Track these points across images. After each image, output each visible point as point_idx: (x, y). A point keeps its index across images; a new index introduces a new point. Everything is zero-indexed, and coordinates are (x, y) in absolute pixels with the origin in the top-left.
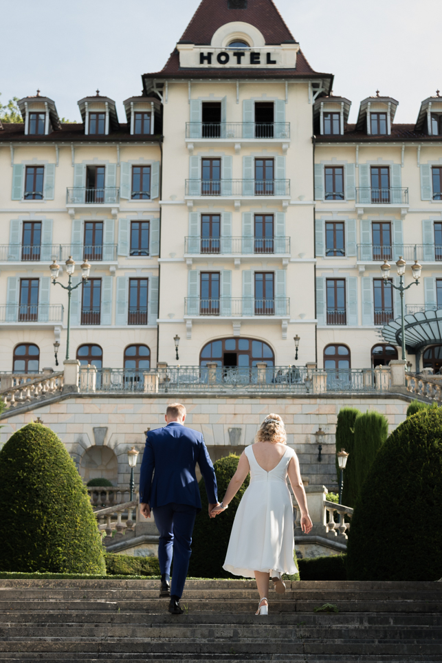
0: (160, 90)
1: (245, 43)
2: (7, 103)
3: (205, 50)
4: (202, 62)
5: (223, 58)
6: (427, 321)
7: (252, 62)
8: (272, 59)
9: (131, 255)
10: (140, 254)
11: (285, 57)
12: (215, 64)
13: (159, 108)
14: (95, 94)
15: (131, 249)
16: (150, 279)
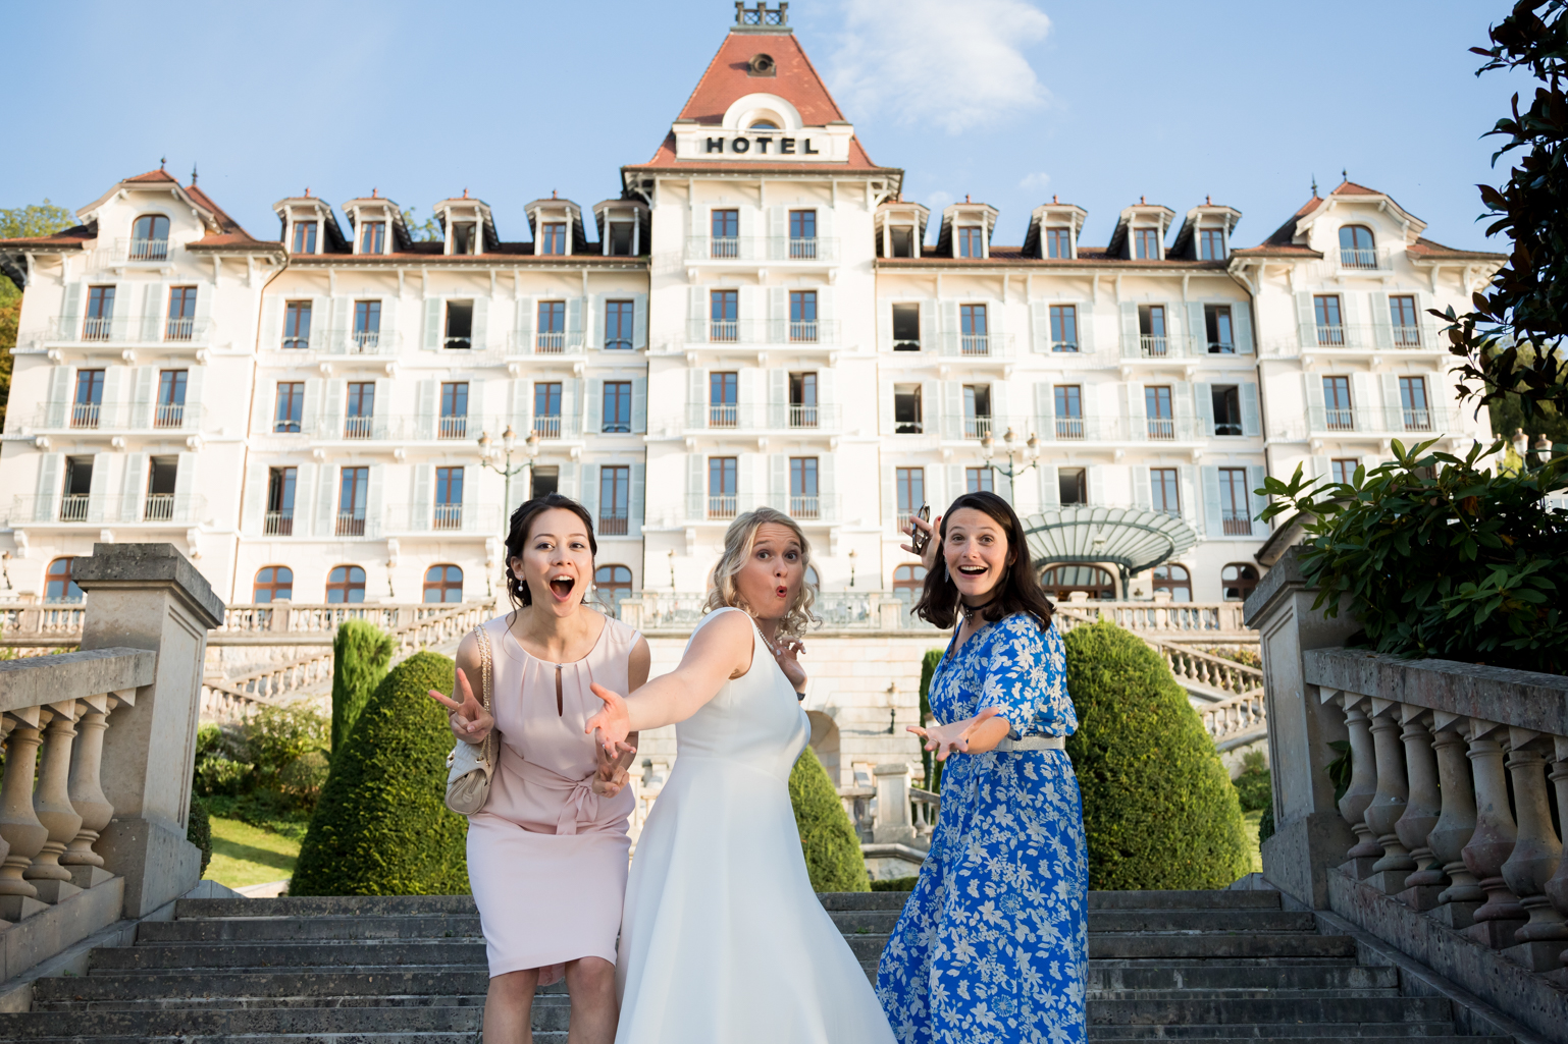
0: (648, 189)
1: (772, 125)
2: (424, 223)
3: (714, 133)
4: (709, 150)
5: (741, 145)
6: (1046, 528)
7: (784, 151)
8: (812, 148)
9: (604, 431)
10: (617, 430)
11: (832, 145)
12: (728, 154)
13: (646, 217)
14: (550, 196)
15: (604, 422)
16: (632, 468)
